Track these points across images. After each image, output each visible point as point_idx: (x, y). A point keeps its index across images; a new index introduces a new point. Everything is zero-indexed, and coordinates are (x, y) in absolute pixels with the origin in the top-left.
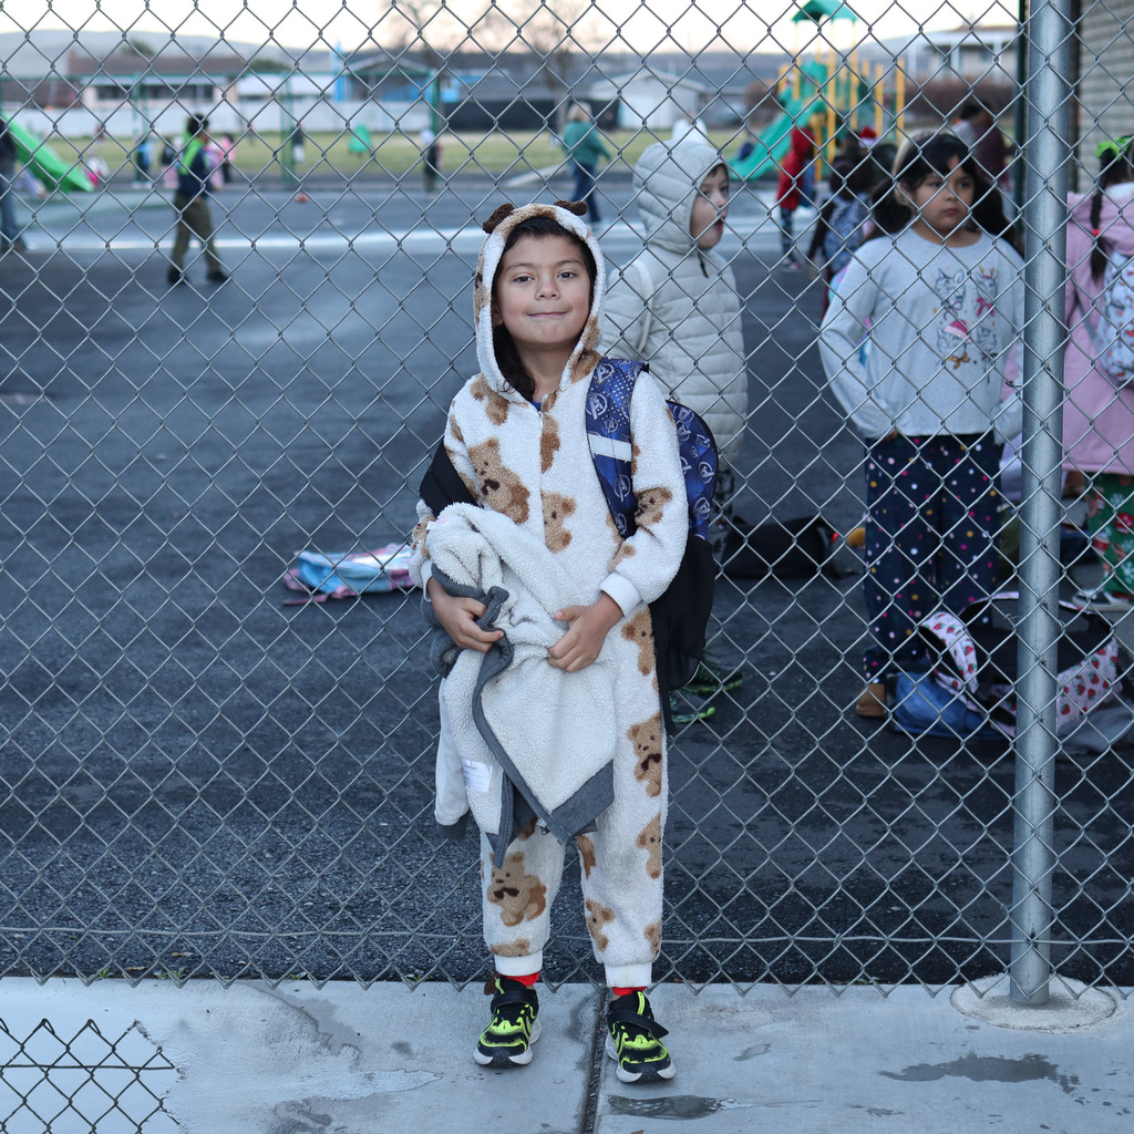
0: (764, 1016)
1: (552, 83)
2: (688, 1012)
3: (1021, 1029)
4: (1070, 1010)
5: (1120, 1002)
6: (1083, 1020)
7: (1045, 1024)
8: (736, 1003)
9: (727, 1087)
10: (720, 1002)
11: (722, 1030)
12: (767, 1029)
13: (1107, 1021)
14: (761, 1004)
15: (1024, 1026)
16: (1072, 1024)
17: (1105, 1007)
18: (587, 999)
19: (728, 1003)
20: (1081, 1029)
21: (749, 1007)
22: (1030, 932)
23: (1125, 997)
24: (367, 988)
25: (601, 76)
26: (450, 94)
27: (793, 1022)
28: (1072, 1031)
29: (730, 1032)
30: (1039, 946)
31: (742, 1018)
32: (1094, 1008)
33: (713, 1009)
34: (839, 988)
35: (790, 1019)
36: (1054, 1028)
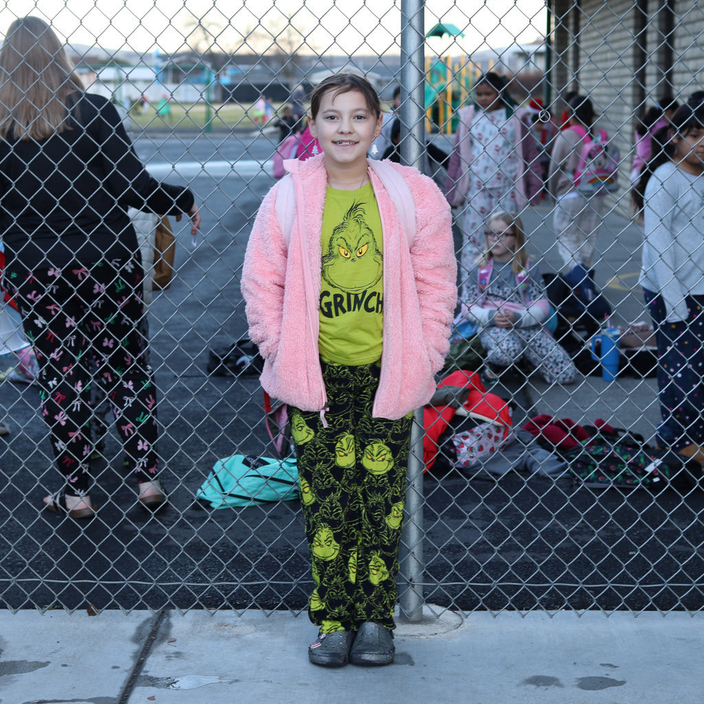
0: (251, 628)
1: (287, 73)
2: (206, 627)
3: (401, 636)
4: (434, 625)
5: (465, 620)
6: (440, 631)
7: (416, 633)
8: (236, 621)
9: (216, 670)
10: (227, 621)
11: (223, 637)
12: (250, 636)
13: (454, 631)
14: (251, 622)
15: (403, 634)
16: (433, 632)
17: (455, 623)
18: (148, 620)
19: (231, 621)
20: (437, 636)
21: (244, 624)
22: (410, 578)
23: (467, 616)
24: (15, 613)
25: (316, 70)
26: (225, 80)
27: (267, 632)
28: (431, 637)
29: (228, 638)
30: (415, 586)
31: (236, 630)
32: (448, 624)
33: (223, 625)
34: (296, 612)
35: (265, 630)
36: (421, 635)
